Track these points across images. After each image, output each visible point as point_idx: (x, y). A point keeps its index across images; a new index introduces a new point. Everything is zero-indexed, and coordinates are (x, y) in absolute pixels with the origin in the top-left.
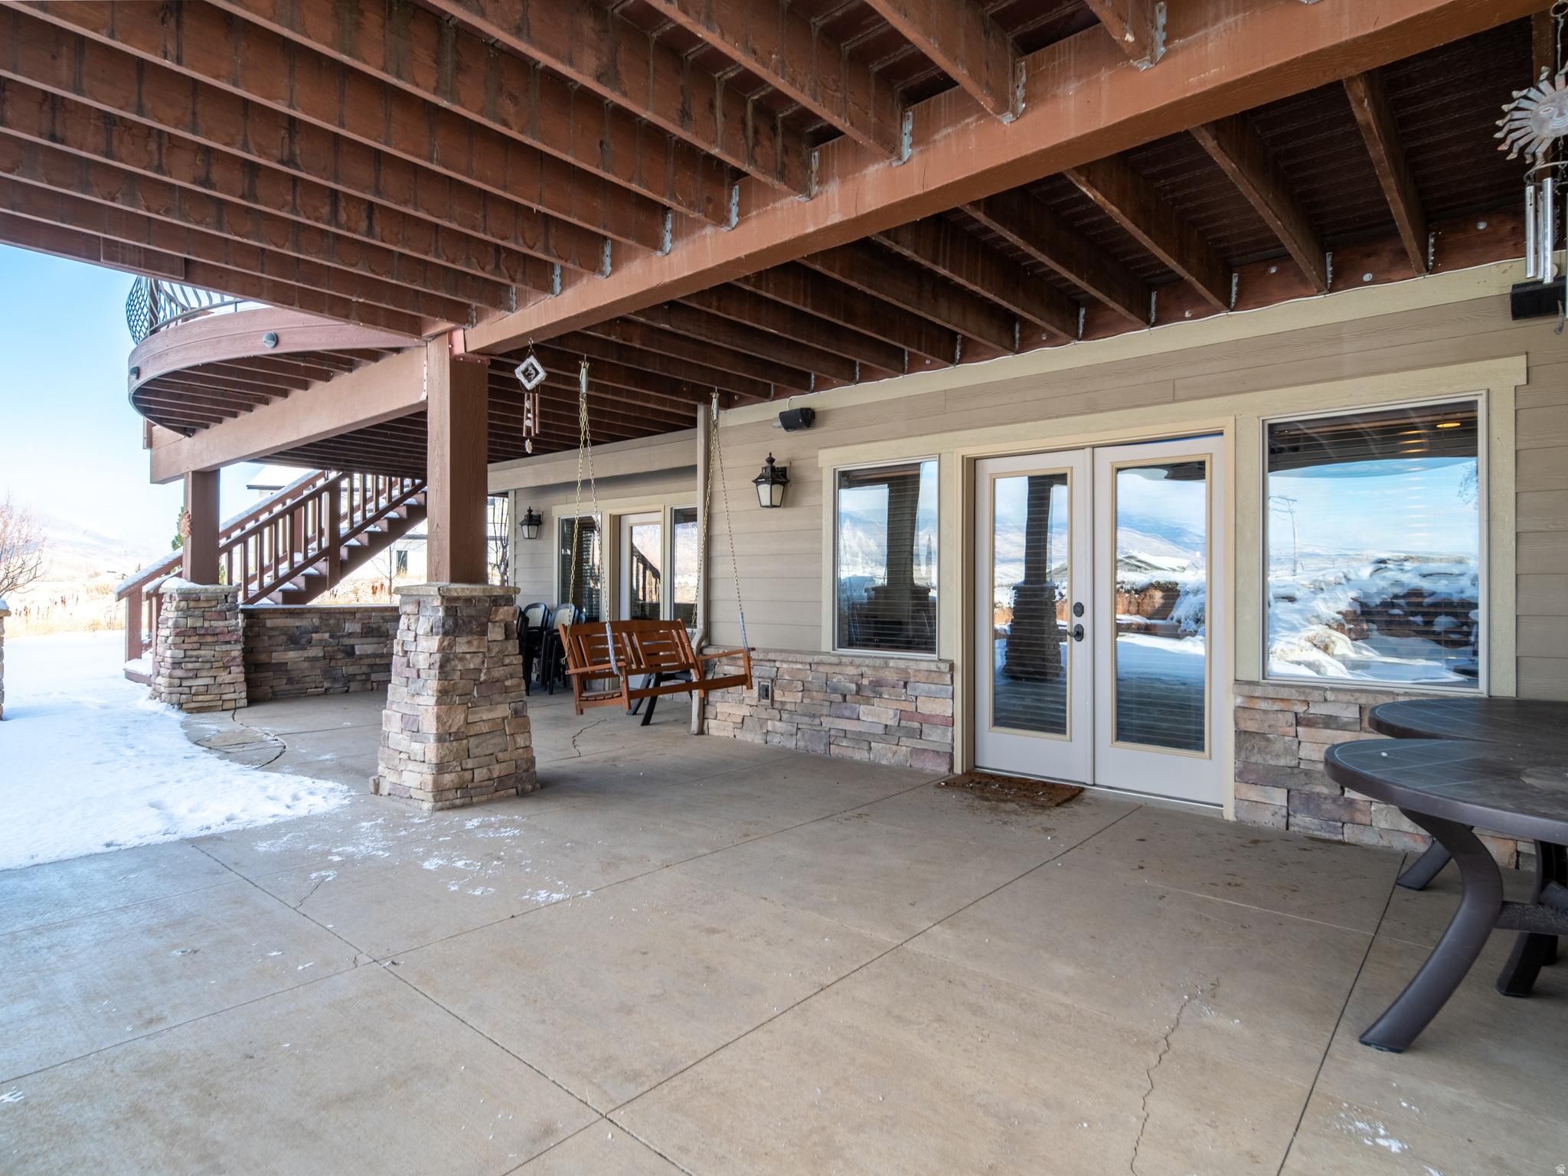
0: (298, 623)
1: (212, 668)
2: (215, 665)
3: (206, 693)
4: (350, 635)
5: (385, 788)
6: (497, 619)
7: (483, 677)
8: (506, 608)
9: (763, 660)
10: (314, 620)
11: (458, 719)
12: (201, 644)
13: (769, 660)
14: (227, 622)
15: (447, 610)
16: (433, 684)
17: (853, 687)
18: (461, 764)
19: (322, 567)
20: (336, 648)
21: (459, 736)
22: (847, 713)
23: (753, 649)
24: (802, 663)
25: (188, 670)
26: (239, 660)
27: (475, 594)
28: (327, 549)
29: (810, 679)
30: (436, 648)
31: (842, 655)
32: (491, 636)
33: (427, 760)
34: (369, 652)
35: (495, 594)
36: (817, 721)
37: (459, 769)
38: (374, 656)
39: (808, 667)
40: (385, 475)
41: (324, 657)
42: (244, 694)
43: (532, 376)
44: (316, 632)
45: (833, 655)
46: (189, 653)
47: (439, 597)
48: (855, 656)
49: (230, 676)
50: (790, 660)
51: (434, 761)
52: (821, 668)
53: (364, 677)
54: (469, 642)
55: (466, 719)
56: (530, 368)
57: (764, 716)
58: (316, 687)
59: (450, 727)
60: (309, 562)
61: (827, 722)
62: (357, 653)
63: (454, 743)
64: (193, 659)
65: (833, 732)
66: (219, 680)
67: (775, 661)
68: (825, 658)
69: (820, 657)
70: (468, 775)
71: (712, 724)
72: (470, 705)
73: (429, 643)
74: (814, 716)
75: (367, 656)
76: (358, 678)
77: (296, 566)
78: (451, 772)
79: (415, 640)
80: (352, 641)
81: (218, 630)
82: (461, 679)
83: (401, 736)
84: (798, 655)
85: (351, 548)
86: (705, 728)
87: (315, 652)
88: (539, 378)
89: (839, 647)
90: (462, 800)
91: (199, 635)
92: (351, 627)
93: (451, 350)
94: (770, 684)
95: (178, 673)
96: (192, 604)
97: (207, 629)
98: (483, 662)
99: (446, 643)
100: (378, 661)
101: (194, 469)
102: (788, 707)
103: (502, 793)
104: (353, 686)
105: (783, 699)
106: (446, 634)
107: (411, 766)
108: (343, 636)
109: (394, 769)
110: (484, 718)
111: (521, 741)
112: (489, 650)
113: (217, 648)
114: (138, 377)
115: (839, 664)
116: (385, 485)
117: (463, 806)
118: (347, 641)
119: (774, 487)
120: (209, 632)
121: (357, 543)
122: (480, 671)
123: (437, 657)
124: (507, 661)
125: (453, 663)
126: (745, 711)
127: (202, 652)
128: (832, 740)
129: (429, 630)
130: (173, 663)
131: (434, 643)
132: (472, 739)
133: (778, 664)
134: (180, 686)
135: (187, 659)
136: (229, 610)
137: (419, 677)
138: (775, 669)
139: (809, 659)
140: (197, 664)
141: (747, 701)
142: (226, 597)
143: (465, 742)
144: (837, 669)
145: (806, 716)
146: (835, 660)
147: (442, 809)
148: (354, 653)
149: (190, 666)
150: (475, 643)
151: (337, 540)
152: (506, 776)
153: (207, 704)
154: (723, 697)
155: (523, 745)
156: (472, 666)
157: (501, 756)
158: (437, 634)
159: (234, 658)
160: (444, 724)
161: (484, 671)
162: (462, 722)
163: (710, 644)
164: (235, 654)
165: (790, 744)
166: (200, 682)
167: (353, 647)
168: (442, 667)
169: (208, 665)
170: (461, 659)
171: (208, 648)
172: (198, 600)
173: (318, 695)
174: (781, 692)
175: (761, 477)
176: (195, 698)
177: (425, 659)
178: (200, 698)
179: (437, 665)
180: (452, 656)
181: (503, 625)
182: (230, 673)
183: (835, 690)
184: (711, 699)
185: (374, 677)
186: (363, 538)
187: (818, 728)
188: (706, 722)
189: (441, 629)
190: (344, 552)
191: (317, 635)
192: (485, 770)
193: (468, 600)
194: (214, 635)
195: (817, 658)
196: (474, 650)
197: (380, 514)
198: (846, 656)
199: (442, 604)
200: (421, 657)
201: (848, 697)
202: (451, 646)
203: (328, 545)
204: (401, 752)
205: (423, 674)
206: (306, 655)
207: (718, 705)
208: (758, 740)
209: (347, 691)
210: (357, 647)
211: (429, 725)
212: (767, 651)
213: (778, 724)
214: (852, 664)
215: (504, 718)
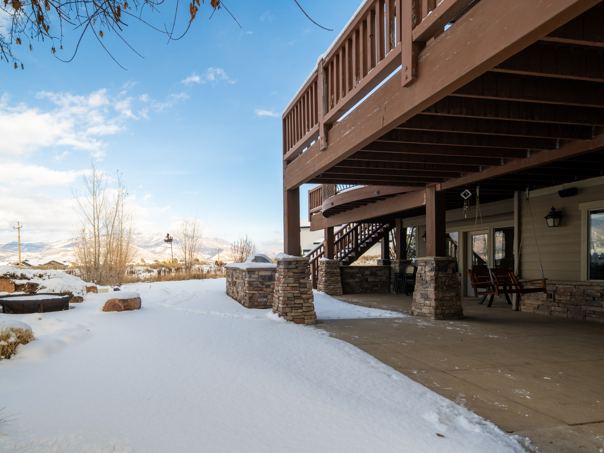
0: (353, 271)
1: (334, 283)
2: (335, 282)
3: (333, 290)
4: (367, 275)
5: (415, 313)
6: (450, 267)
7: (447, 284)
8: (453, 264)
9: (550, 284)
10: (357, 270)
11: (441, 295)
12: (331, 276)
13: (553, 284)
14: (337, 270)
15: (436, 264)
16: (433, 285)
17: (599, 294)
18: (442, 308)
19: (353, 254)
20: (363, 279)
21: (441, 300)
22: (595, 304)
23: (547, 279)
24: (570, 285)
25: (328, 283)
26: (340, 281)
27: (444, 259)
28: (355, 248)
29: (575, 291)
30: (434, 275)
31: (593, 282)
32: (448, 272)
33: (432, 305)
34: (372, 281)
35: (450, 259)
36: (579, 307)
37: (441, 309)
38: (374, 282)
39: (574, 287)
40: (367, 223)
41: (360, 281)
42: (342, 291)
43: (467, 195)
44: (358, 274)
45: (587, 282)
46: (329, 279)
47: (434, 261)
48: (600, 282)
49: (338, 286)
50: (564, 284)
51: (434, 306)
52: (580, 287)
53: (371, 289)
54: (442, 273)
55: (443, 295)
56: (466, 193)
57: (550, 304)
58: (358, 291)
59: (439, 297)
60: (350, 252)
61: (584, 308)
62: (369, 281)
63: (440, 302)
64: (330, 280)
65: (587, 312)
66: (336, 286)
67: (555, 284)
68: (583, 283)
69: (580, 283)
70: (444, 311)
71: (523, 308)
72: (443, 291)
73: (431, 274)
74: (577, 305)
75: (372, 282)
76: (369, 288)
77: (346, 253)
78: (439, 310)
79: (425, 273)
80: (367, 277)
81: (335, 272)
82: (441, 284)
83: (421, 299)
84: (568, 282)
85: (361, 247)
86: (519, 308)
87: (357, 280)
88: (469, 195)
89: (590, 279)
90: (443, 318)
91: (331, 274)
92: (367, 272)
93: (435, 190)
94: (553, 293)
95: (326, 284)
96: (329, 265)
97: (332, 272)
98: (447, 279)
99: (436, 273)
100: (375, 283)
101: (328, 227)
102: (562, 302)
103: (454, 318)
104: (368, 291)
105: (560, 299)
106: (436, 271)
107: (425, 307)
108: (365, 275)
109: (419, 308)
110: (448, 295)
111: (458, 303)
112: (448, 276)
113: (335, 277)
114: (333, 205)
115: (591, 285)
116: (367, 226)
117: (443, 319)
118: (366, 277)
119: (555, 219)
120: (333, 273)
121: (362, 246)
122: (446, 282)
123: (434, 277)
124: (454, 279)
125: (439, 279)
126: (540, 303)
127: (331, 279)
128: (587, 315)
129: (430, 270)
130: (325, 281)
131: (433, 274)
132: (444, 301)
133: (557, 286)
134: (327, 288)
135: (328, 280)
136: (337, 267)
137: (427, 283)
138: (556, 287)
139: (574, 283)
140: (331, 282)
141: (540, 299)
142: (337, 263)
143: (442, 302)
144: (590, 288)
145: (572, 305)
146: (589, 284)
147: (437, 319)
148: (368, 281)
149: (329, 282)
150: (444, 274)
151: (357, 245)
152: (455, 313)
153: (333, 293)
154: (528, 298)
155: (459, 305)
156: (444, 280)
157: (453, 307)
158: (433, 271)
159: (339, 280)
160: (437, 296)
161: (447, 282)
162: (442, 296)
163: (521, 278)
164: (339, 279)
165: (565, 315)
166: (331, 287)
167: (367, 278)
168: (435, 280)
169: (333, 282)
170: (441, 278)
171: (333, 277)
172: (330, 264)
173: (359, 293)
174: (559, 296)
175: (548, 216)
176: (330, 291)
177: (429, 278)
178: (332, 291)
179: (434, 279)
180: (438, 277)
181: (452, 269)
182: (338, 285)
183: (588, 295)
184: (522, 298)
185: (374, 288)
186: (365, 244)
187: (579, 310)
188: (519, 307)
189: (435, 270)
190: (359, 249)
191: (358, 275)
192: (448, 310)
193: (442, 261)
194: (334, 274)
195: (578, 283)
196: (444, 276)
197: (370, 236)
198: (595, 282)
199: (435, 262)
200: (427, 277)
201: (596, 299)
202: (438, 274)
203: (355, 247)
204: (421, 304)
205: (429, 282)
206: (355, 281)
207: (525, 300)
208: (547, 313)
209: (366, 293)
210: (369, 279)
211: (432, 296)
212: (552, 281)
213: (557, 308)
214: (598, 285)
215: (453, 296)
